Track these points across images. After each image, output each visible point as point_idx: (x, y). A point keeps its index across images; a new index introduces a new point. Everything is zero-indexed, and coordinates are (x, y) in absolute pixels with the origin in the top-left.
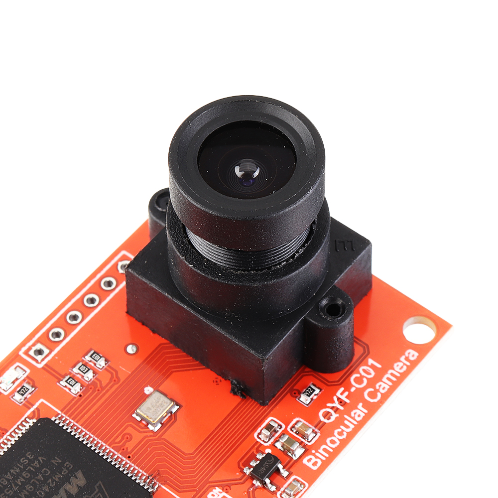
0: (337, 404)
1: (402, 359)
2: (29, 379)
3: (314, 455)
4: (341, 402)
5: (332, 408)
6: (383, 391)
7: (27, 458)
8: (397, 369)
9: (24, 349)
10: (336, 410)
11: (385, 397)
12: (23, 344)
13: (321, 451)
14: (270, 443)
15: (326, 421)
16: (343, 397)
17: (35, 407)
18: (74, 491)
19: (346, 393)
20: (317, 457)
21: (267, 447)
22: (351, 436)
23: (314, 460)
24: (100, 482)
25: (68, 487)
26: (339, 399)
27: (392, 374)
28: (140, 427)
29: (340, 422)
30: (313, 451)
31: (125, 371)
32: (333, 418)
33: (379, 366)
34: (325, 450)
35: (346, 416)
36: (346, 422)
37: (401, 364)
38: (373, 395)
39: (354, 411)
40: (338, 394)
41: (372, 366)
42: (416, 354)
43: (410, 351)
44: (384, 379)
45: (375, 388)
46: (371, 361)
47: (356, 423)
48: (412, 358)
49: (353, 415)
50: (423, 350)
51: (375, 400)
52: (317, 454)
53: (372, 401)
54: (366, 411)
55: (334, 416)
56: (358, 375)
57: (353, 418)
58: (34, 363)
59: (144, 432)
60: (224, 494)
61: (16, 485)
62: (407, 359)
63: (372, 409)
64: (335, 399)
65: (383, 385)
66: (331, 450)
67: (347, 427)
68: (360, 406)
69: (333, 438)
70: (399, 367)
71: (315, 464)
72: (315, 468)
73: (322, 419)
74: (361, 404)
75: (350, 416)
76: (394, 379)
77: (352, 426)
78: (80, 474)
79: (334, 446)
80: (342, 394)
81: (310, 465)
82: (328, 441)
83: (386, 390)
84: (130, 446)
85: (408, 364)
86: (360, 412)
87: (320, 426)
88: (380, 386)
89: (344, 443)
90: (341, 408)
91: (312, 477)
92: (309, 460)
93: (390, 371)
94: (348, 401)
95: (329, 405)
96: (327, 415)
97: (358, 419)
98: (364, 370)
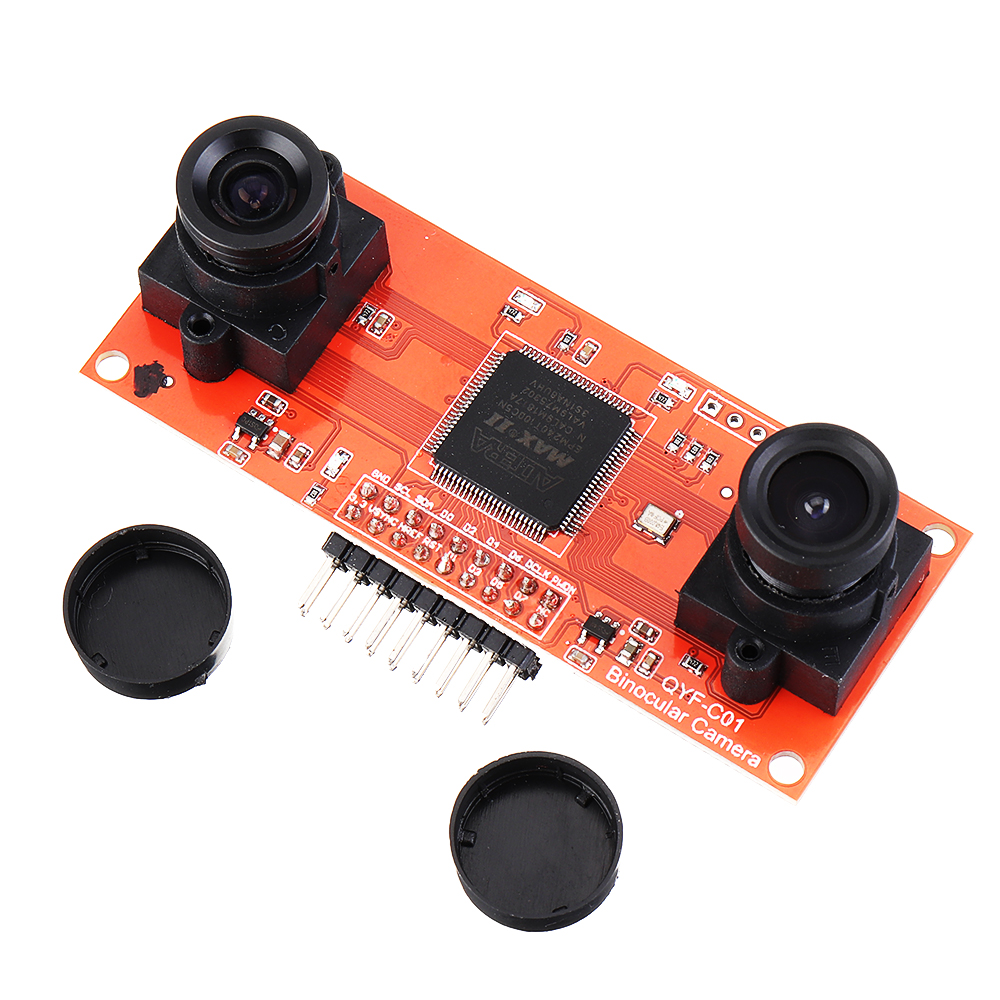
0: (684, 692)
1: (748, 752)
2: (678, 403)
3: (623, 675)
4: (689, 696)
5: (680, 688)
6: (706, 735)
7: (582, 411)
8: (735, 748)
9: (714, 393)
10: (678, 692)
11: (700, 739)
12: (720, 391)
13: (628, 681)
14: (632, 633)
15: (664, 684)
16: (694, 698)
17: (647, 413)
18: (551, 458)
19: (699, 701)
20: (620, 678)
21: (627, 631)
22: (650, 709)
23: (618, 676)
24: (563, 479)
25: (555, 451)
26: (692, 694)
27: (728, 743)
28: (637, 512)
29: (665, 697)
30: (627, 675)
31: (698, 490)
32: (668, 690)
33: (736, 730)
34: (630, 685)
35: (671, 702)
36: (665, 703)
37: (741, 751)
38: (700, 726)
39: (678, 710)
40: (697, 693)
41: (735, 724)
42: (755, 766)
43: (759, 759)
44: (720, 736)
45: (709, 727)
46: (741, 722)
47: (665, 712)
48: (750, 761)
49: (674, 708)
50: (763, 773)
51: (694, 729)
52: (624, 679)
53: (693, 725)
54: (680, 721)
55: (671, 692)
56: (722, 711)
57: (670, 709)
58: (699, 404)
59: (631, 517)
60: (570, 597)
61: (552, 406)
62: (749, 756)
63: (684, 727)
64: (691, 690)
65: (713, 736)
66: (630, 691)
67: (659, 705)
68: (685, 714)
69: (645, 692)
70: (738, 749)
71: (612, 677)
72: (608, 677)
73: (666, 680)
74: (688, 715)
75: (672, 706)
76: (722, 746)
77: (660, 709)
78: (569, 460)
79: (635, 693)
80: (697, 696)
81: (611, 672)
82: (640, 687)
83: (708, 738)
84: (615, 505)
85: (743, 758)
86: (678, 715)
87: (659, 679)
88: (712, 732)
89: (640, 703)
90: (681, 697)
91: (598, 676)
92: (616, 671)
93: (731, 742)
94: (690, 703)
95: (683, 686)
96: (671, 684)
97: (670, 714)
98: (730, 715)
